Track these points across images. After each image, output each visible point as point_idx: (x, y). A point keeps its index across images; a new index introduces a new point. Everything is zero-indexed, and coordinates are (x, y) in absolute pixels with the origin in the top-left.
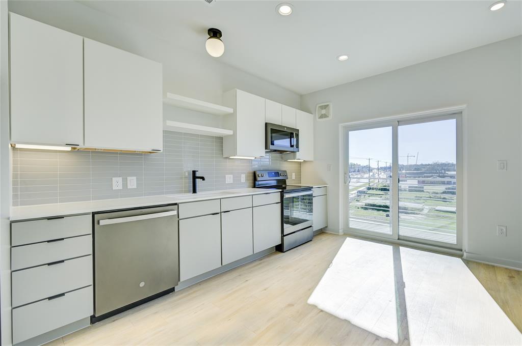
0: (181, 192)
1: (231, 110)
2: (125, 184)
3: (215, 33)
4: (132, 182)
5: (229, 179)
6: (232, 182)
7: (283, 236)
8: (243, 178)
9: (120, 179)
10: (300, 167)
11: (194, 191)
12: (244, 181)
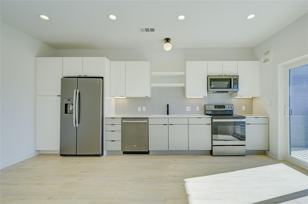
0: (163, 114)
1: (183, 73)
2: (142, 110)
3: (167, 40)
4: (144, 109)
5: (188, 109)
6: (190, 111)
7: (212, 146)
8: (198, 109)
9: (140, 107)
10: (252, 102)
11: (168, 114)
12: (199, 110)
